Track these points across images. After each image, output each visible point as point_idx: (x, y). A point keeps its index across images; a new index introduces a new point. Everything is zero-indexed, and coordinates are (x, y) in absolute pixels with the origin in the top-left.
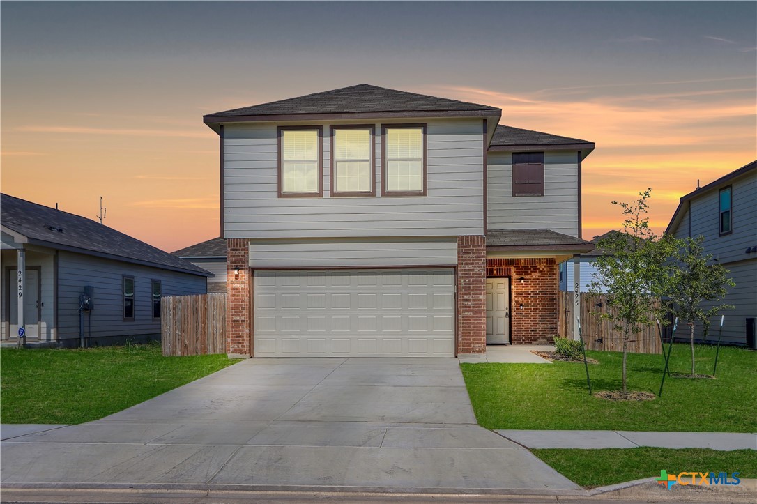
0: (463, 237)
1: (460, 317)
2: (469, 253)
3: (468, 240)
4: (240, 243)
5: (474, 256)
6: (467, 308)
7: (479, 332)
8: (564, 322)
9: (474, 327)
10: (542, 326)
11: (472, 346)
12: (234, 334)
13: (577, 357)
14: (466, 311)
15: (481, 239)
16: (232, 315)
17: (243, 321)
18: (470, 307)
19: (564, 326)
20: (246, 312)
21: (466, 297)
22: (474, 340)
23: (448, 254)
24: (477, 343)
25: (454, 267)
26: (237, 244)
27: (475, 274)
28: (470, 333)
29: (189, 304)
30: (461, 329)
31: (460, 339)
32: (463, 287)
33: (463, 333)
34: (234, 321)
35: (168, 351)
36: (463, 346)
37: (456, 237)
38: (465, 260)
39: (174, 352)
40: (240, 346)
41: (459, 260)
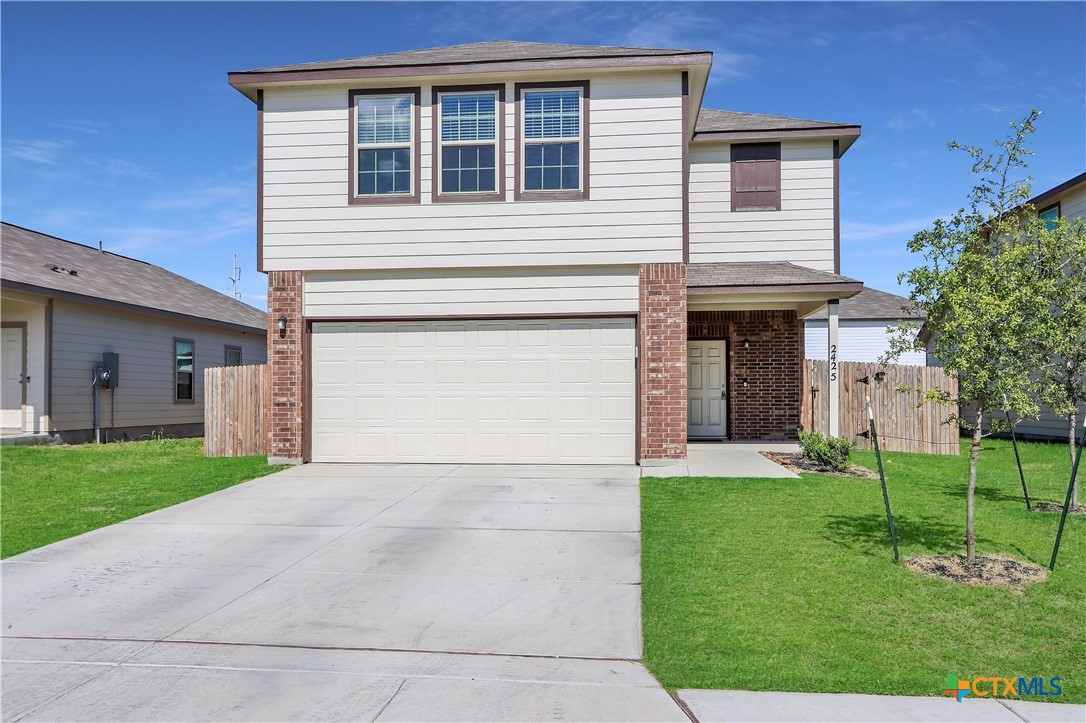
0: (648, 265)
1: (644, 398)
2: (659, 293)
3: (656, 272)
4: (289, 278)
5: (668, 298)
6: (656, 384)
7: (675, 424)
8: (810, 406)
9: (667, 414)
10: (777, 412)
11: (664, 446)
12: (278, 425)
13: (840, 466)
14: (654, 388)
15: (678, 268)
16: (275, 395)
17: (292, 404)
18: (659, 382)
19: (810, 413)
20: (297, 389)
21: (653, 365)
22: (667, 436)
23: (624, 294)
24: (672, 442)
25: (635, 316)
26: (283, 281)
27: (669, 326)
28: (660, 425)
29: (245, 378)
30: (645, 419)
31: (644, 435)
32: (649, 349)
33: (649, 425)
34: (278, 404)
35: (213, 449)
36: (649, 446)
37: (638, 266)
38: (652, 304)
39: (223, 450)
40: (288, 444)
41: (641, 304)
